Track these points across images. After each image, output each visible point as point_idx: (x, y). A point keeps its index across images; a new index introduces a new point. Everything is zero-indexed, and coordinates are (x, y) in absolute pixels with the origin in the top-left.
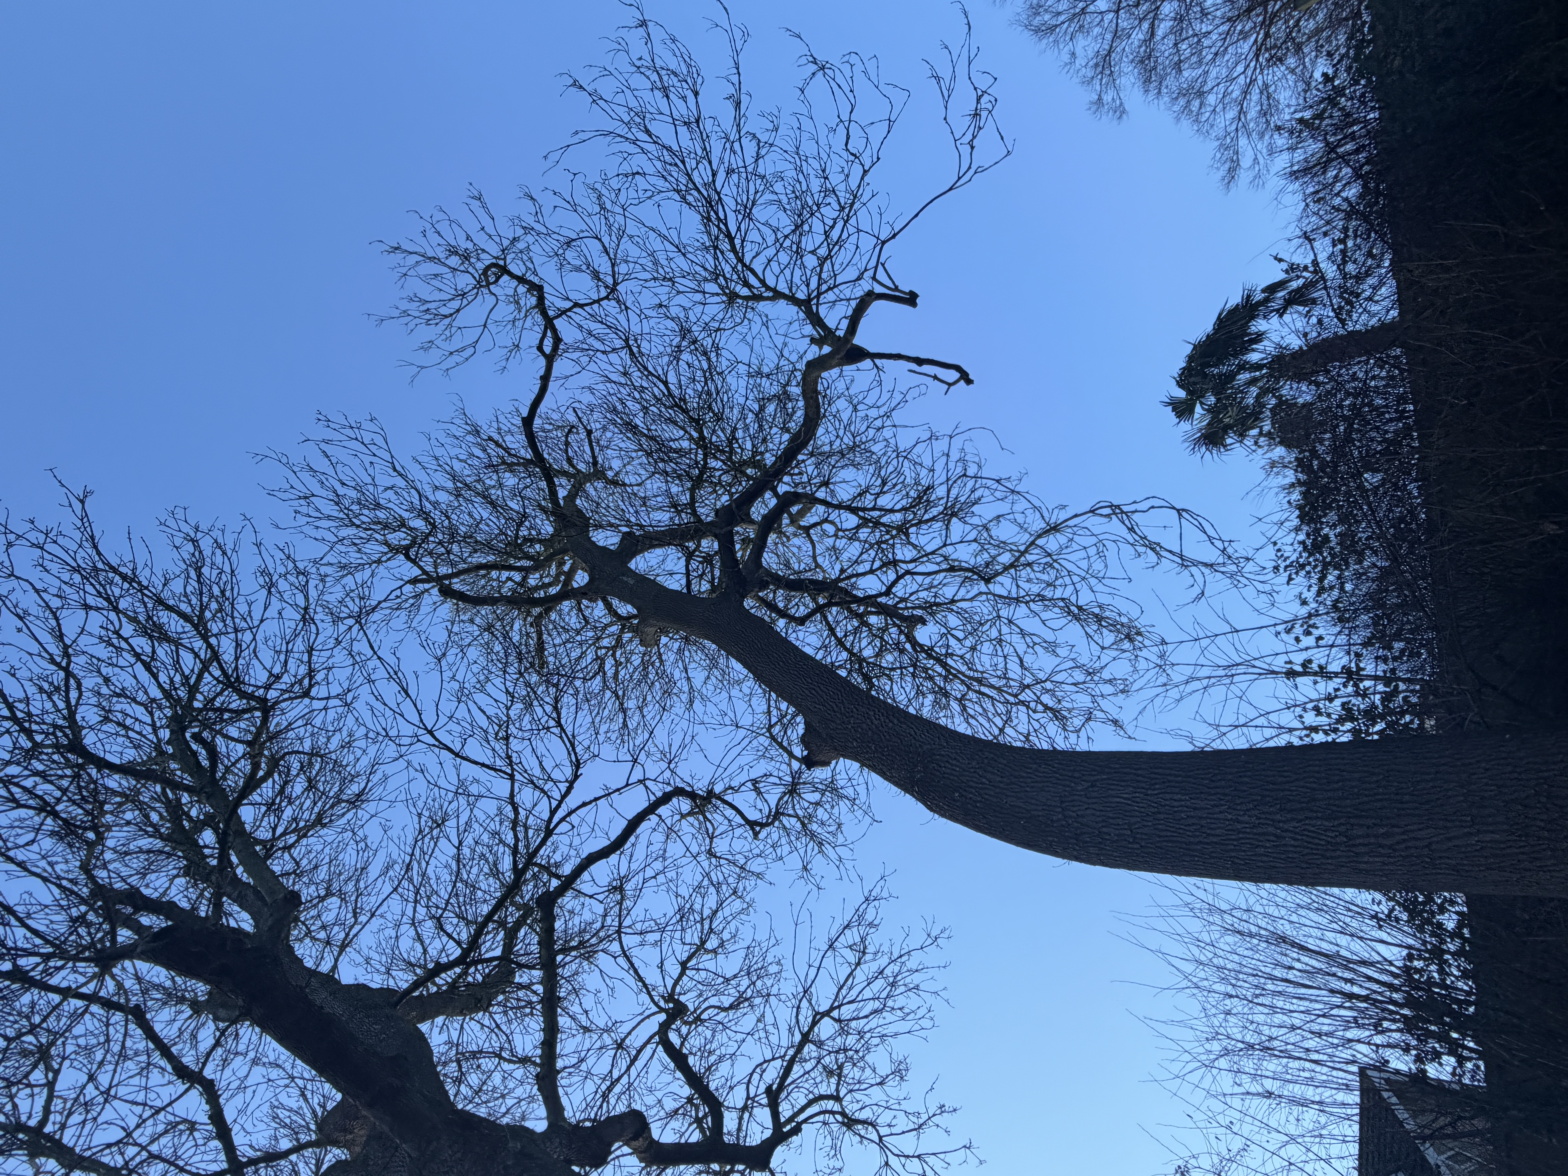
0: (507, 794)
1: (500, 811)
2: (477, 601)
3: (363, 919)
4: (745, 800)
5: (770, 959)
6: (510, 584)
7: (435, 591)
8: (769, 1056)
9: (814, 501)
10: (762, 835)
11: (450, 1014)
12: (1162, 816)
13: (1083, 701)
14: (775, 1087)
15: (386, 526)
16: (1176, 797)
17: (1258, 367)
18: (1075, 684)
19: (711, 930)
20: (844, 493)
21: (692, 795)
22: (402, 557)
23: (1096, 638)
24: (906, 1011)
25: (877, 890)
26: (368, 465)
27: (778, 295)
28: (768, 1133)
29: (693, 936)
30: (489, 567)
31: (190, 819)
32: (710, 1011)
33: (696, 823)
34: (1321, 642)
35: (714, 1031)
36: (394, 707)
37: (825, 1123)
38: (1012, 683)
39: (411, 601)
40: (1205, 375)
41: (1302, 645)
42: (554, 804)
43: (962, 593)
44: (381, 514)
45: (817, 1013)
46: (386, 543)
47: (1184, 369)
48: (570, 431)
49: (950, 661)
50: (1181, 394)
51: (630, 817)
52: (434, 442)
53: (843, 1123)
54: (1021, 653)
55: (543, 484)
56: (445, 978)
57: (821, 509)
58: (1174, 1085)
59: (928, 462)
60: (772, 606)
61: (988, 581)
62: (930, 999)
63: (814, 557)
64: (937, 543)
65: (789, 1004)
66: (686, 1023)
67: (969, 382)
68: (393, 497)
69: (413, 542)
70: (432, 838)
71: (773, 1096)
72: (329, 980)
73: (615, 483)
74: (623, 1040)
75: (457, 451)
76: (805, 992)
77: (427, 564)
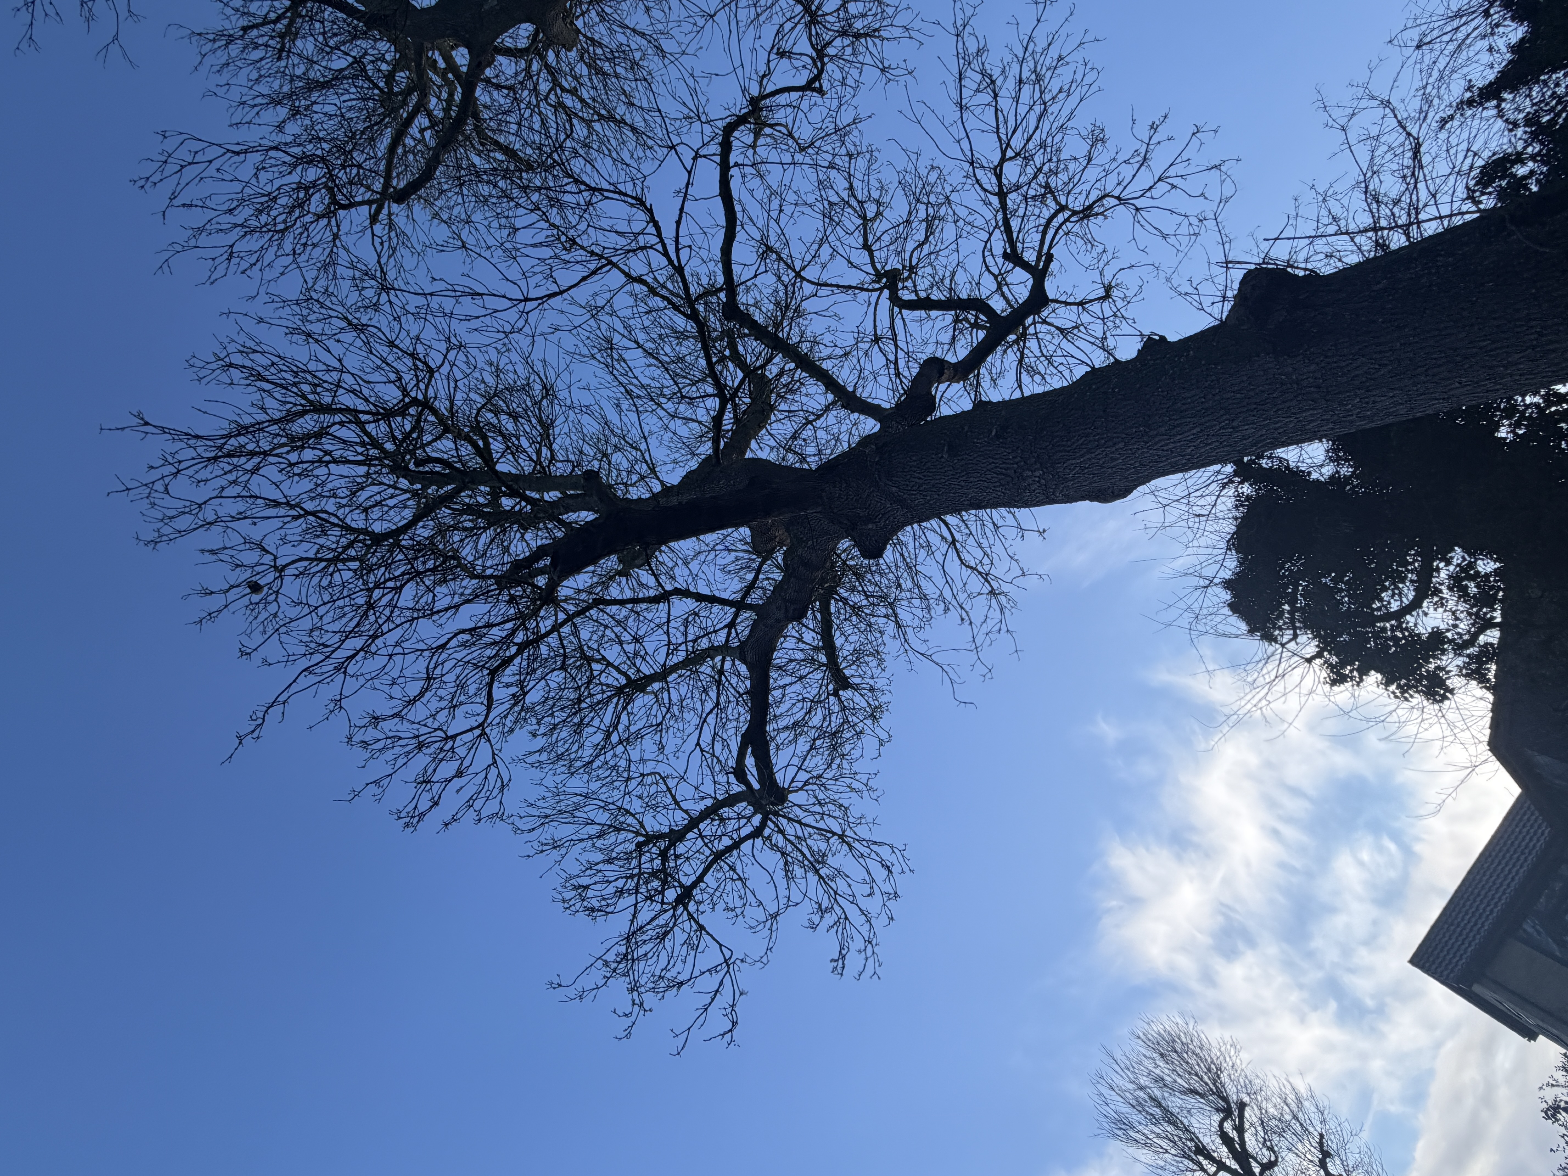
0: (623, 279)
1: (633, 294)
2: (427, 175)
3: (643, 447)
4: (785, 74)
5: (923, 172)
7: (395, 207)
8: (986, 237)
10: (826, 86)
11: (755, 435)
14: (1008, 251)
15: (299, 204)
19: (861, 203)
21: (741, 120)
22: (342, 213)
24: (1066, 88)
25: (960, 14)
26: (219, 175)
28: (1030, 283)
29: (851, 221)
30: (397, 140)
31: (486, 506)
32: (915, 255)
33: (768, 139)
35: (930, 264)
36: (484, 312)
37: (1067, 234)
39: (393, 234)
42: (659, 247)
44: (284, 200)
45: (995, 168)
46: (319, 216)
51: (718, 192)
53: (1082, 219)
56: (728, 422)
65: (967, 187)
66: (907, 279)
69: (330, 190)
70: (617, 360)
71: (1014, 257)
72: (667, 490)
74: (875, 334)
75: (243, 75)
76: (972, 164)
77: (361, 195)
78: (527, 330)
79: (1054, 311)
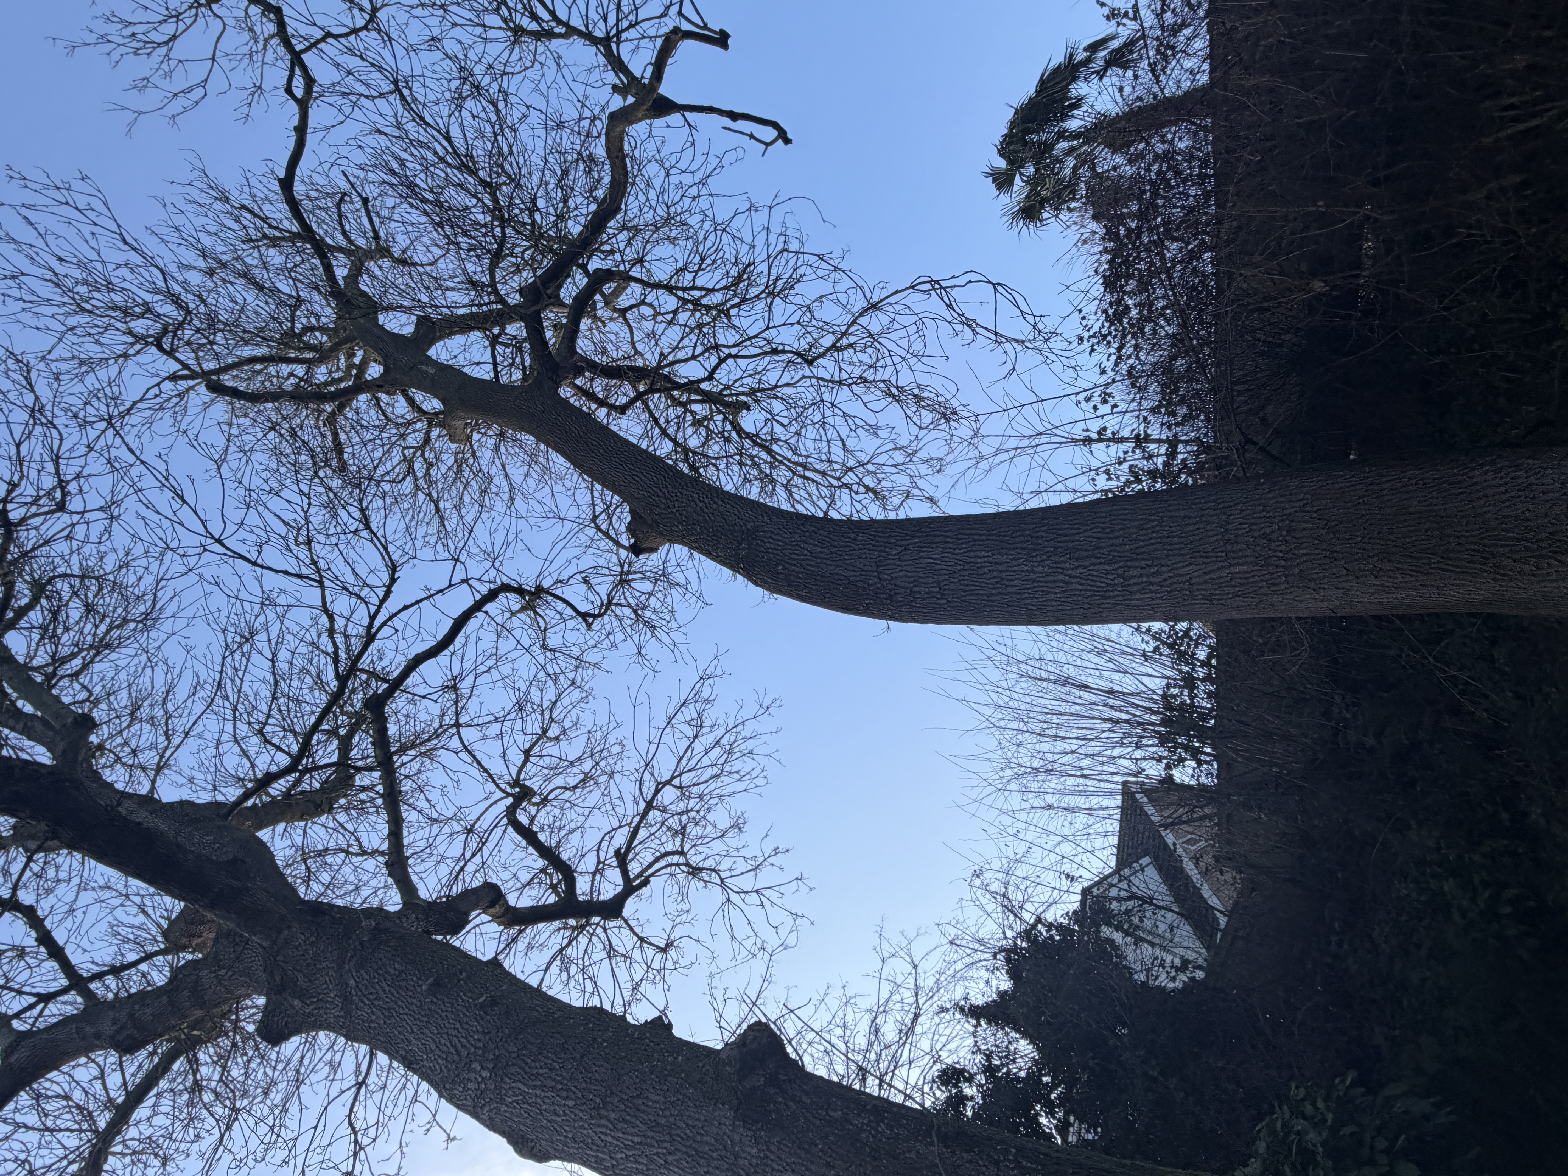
0: (318, 602)
1: (315, 621)
2: (255, 398)
4: (576, 594)
5: (612, 739)
6: (292, 380)
7: (202, 389)
8: (616, 824)
9: (627, 278)
10: (595, 626)
11: (290, 820)
12: (967, 573)
13: (903, 481)
14: (623, 851)
15: (126, 312)
16: (979, 554)
17: (1076, 135)
18: (895, 466)
19: (552, 720)
20: (661, 273)
21: (520, 591)
22: (154, 349)
23: (915, 419)
24: (742, 773)
25: (712, 668)
26: (89, 237)
27: (571, 31)
28: (619, 889)
29: (534, 725)
30: (264, 360)
32: (557, 792)
33: (528, 621)
34: (1115, 410)
35: (562, 809)
36: (170, 514)
37: (672, 875)
38: (836, 466)
39: (175, 400)
40: (1025, 143)
41: (1099, 413)
42: (373, 609)
43: (786, 379)
44: (117, 298)
45: (660, 783)
46: (130, 333)
47: (1006, 136)
48: (342, 200)
49: (775, 447)
50: (1002, 164)
51: (456, 617)
52: (170, 208)
53: (689, 873)
54: (844, 437)
55: (316, 261)
56: (278, 788)
57: (636, 288)
58: (972, 808)
59: (748, 239)
60: (590, 396)
61: (810, 363)
62: (763, 761)
63: (633, 343)
64: (760, 325)
65: (632, 778)
66: (534, 804)
67: (787, 141)
68: (129, 276)
69: (165, 331)
70: (243, 655)
71: (622, 858)
72: (149, 801)
73: (403, 262)
74: (473, 826)
75: (205, 220)
76: (647, 765)
77: (186, 355)
78: (192, 561)
79: (619, 927)
